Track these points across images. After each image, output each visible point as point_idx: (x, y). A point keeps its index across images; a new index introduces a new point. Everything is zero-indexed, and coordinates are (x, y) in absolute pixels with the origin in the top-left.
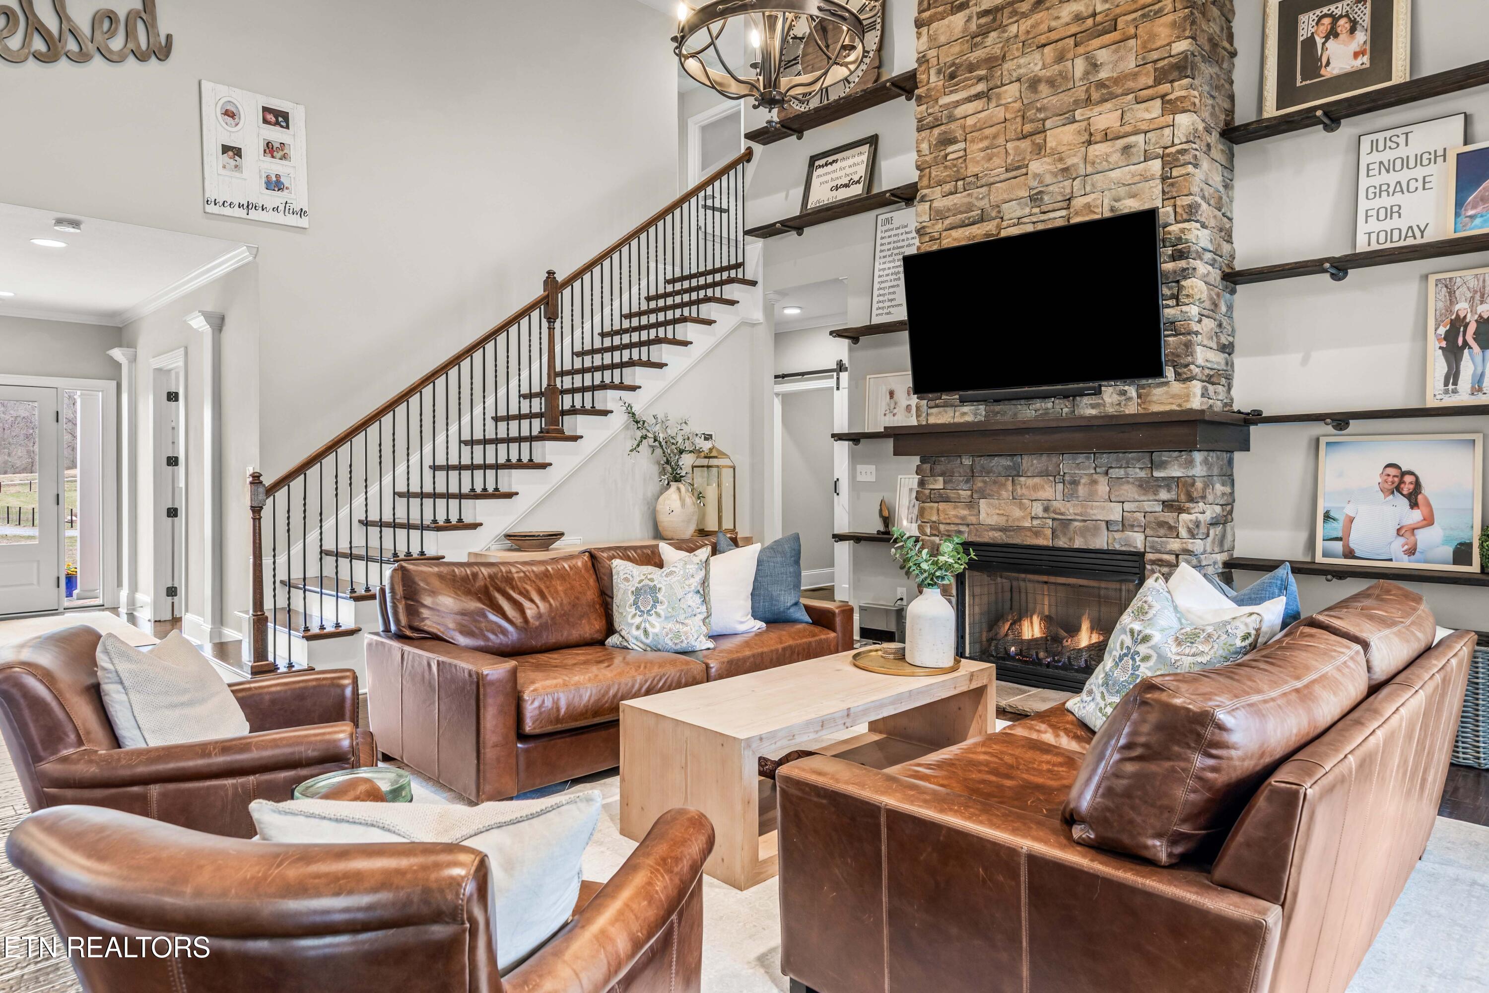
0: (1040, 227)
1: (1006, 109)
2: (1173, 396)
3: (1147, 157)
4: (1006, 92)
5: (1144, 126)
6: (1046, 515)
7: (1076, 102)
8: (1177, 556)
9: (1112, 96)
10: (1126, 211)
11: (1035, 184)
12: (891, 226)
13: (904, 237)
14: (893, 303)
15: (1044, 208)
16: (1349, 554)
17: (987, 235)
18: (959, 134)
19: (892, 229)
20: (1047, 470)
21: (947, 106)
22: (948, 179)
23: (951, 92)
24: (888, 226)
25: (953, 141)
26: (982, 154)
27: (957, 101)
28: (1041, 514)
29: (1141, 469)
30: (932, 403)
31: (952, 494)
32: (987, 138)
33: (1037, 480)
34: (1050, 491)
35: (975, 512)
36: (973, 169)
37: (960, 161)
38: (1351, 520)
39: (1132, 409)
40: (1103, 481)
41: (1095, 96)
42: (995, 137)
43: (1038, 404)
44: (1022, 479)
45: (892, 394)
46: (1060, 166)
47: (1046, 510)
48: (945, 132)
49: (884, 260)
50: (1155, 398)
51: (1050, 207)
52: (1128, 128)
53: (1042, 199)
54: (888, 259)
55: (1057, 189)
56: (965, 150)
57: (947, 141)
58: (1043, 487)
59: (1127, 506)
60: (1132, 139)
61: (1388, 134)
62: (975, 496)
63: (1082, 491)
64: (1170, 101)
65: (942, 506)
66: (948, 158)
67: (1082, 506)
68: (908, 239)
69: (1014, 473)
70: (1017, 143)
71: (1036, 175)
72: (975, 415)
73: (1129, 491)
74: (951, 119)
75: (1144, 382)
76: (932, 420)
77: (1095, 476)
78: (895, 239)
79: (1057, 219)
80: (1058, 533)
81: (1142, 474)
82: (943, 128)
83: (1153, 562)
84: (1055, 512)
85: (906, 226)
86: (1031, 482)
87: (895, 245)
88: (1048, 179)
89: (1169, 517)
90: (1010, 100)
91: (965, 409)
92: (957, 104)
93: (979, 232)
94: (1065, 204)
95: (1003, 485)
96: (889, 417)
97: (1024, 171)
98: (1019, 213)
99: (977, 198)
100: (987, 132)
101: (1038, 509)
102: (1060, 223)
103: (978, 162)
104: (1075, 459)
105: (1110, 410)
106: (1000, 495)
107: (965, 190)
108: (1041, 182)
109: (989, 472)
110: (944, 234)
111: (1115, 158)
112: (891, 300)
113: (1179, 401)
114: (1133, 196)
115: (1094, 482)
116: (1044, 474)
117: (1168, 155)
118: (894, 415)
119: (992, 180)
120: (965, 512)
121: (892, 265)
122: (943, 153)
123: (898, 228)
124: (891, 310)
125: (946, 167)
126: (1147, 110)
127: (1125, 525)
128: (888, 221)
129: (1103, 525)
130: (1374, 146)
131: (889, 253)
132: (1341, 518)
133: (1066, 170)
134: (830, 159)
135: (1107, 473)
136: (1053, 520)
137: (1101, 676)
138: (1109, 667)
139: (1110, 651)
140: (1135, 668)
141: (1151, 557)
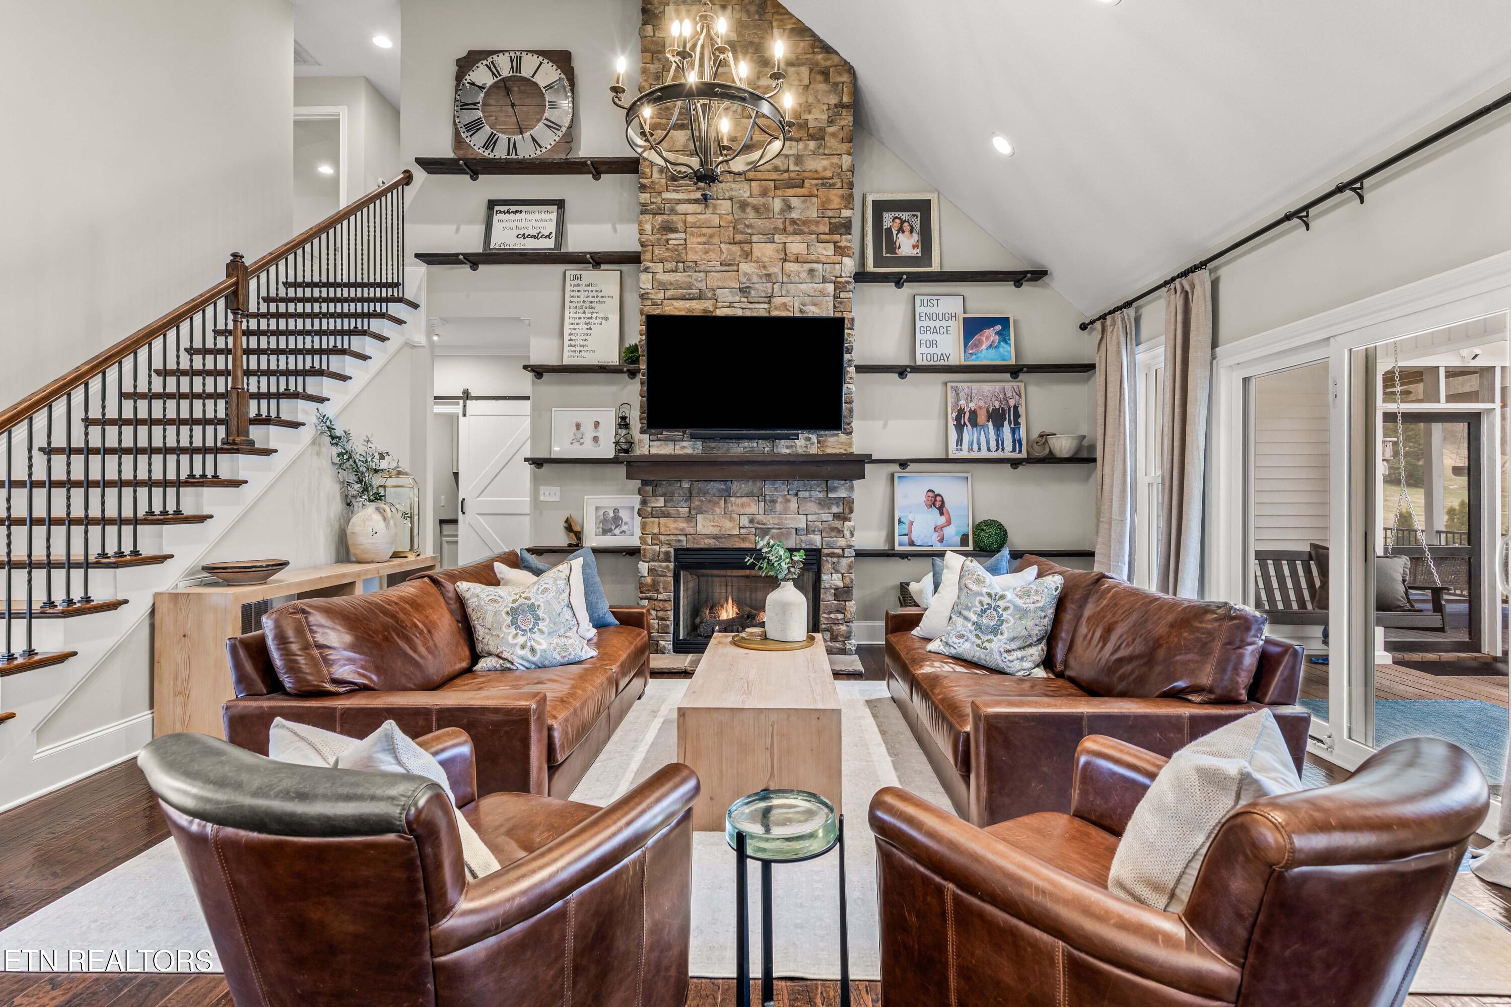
0: (748, 313)
1: (721, 218)
2: (842, 444)
3: (824, 281)
4: (721, 205)
5: (824, 259)
6: (751, 525)
7: (775, 228)
8: (843, 550)
9: (802, 233)
10: (810, 315)
11: (745, 280)
12: (580, 283)
13: (594, 294)
14: (585, 348)
15: (751, 299)
16: (912, 544)
17: (705, 311)
18: (680, 226)
19: (582, 285)
20: (752, 492)
21: (670, 201)
22: (670, 259)
23: (674, 191)
24: (576, 282)
25: (674, 230)
26: (701, 247)
27: (679, 200)
28: (747, 524)
29: (820, 492)
30: (654, 437)
31: (672, 511)
32: (704, 235)
33: (745, 499)
34: (754, 508)
35: (693, 524)
36: (691, 257)
37: (681, 247)
38: (912, 523)
39: (813, 450)
40: (794, 500)
41: (789, 228)
42: (711, 236)
43: (746, 443)
44: (732, 499)
45: (578, 426)
46: (764, 272)
47: (751, 521)
48: (667, 221)
49: (575, 310)
50: (829, 444)
51: (756, 300)
52: (813, 258)
53: (749, 292)
54: (578, 310)
55: (761, 288)
56: (685, 240)
57: (668, 228)
58: (749, 505)
59: (810, 518)
60: (815, 266)
61: (929, 297)
62: (693, 512)
63: (779, 507)
64: (840, 247)
65: (662, 520)
66: (670, 242)
67: (778, 518)
68: (598, 297)
69: (726, 494)
70: (730, 246)
71: (745, 274)
72: (694, 448)
73: (812, 507)
74: (673, 211)
75: (823, 432)
76: (654, 451)
77: (788, 497)
78: (586, 294)
79: (760, 310)
81: (821, 495)
82: (665, 217)
83: (828, 555)
84: (758, 523)
85: (596, 285)
86: (739, 501)
87: (586, 299)
88: (755, 279)
89: (838, 524)
90: (724, 212)
91: (685, 444)
92: (679, 202)
93: (697, 306)
94: (767, 300)
95: (716, 504)
96: (576, 446)
97: (735, 268)
98: (731, 299)
99: (696, 280)
100: (705, 231)
101: (745, 521)
102: (763, 314)
103: (697, 252)
104: (774, 484)
105: (800, 451)
106: (714, 511)
107: (685, 271)
108: (749, 280)
109: (706, 493)
110: (666, 302)
111: (804, 275)
112: (584, 346)
113: (845, 447)
114: (815, 305)
115: (788, 501)
116: (750, 495)
117: (839, 283)
118: (582, 444)
119: (708, 269)
120: (683, 525)
121: (582, 316)
122: (665, 237)
123: (588, 286)
124: (584, 354)
125: (667, 249)
126: (824, 248)
127: (809, 530)
128: (577, 277)
129: (794, 531)
130: (922, 301)
131: (580, 305)
132: (907, 522)
133: (769, 275)
134: (513, 208)
135: (796, 495)
136: (756, 528)
137: (969, 625)
138: (974, 618)
139: (968, 608)
140: (1000, 616)
141: (825, 551)
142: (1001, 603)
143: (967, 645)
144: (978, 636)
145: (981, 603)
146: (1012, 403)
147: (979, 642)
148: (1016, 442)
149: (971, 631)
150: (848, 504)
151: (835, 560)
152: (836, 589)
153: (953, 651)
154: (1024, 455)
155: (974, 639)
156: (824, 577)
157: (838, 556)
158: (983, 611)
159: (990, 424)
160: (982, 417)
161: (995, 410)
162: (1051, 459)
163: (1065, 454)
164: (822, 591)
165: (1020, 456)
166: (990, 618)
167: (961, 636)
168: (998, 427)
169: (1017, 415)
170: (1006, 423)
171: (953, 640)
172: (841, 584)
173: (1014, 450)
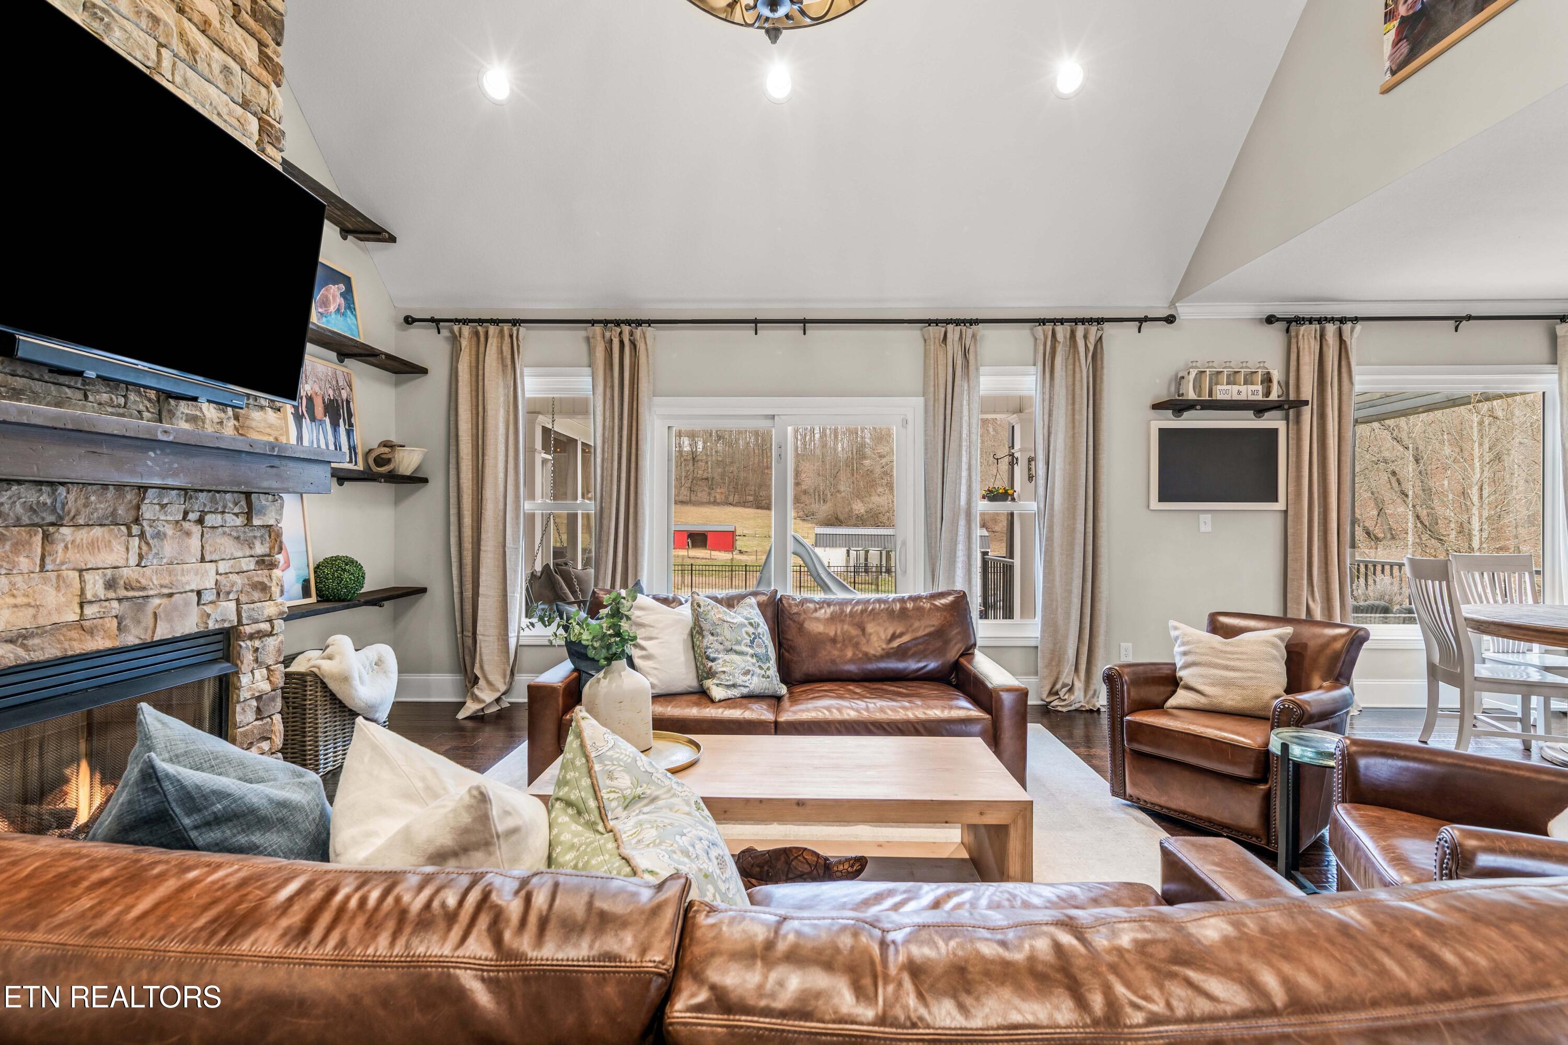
2: (271, 426)
3: (244, 104)
5: (245, 62)
6: (111, 595)
20: (114, 513)
28: (102, 593)
29: (236, 515)
33: (97, 531)
34: (115, 552)
40: (196, 530)
44: (63, 530)
47: (110, 585)
50: (254, 424)
55: (134, 37)
58: (108, 545)
59: (223, 567)
60: (231, 63)
63: (167, 549)
64: (268, 60)
67: (170, 573)
69: (50, 519)
73: (225, 545)
77: (186, 525)
80: (127, 622)
81: (239, 521)
83: (251, 637)
84: (127, 586)
86: (81, 536)
88: (125, 11)
89: (261, 576)
95: (22, 545)
101: (95, 585)
104: (160, 497)
105: (209, 430)
106: (14, 564)
111: (214, 72)
113: (276, 433)
115: (187, 534)
116: (110, 521)
117: (270, 127)
126: (244, 44)
127: (219, 592)
129: (194, 597)
133: (153, 20)
135: (200, 521)
136: (120, 600)
137: (749, 658)
138: (751, 651)
139: (738, 643)
141: (248, 630)
143: (755, 679)
144: (760, 667)
145: (747, 633)
146: (344, 394)
147: (763, 672)
148: (353, 449)
149: (754, 665)
150: (273, 534)
151: (257, 643)
152: (259, 698)
153: (745, 691)
154: (360, 467)
155: (758, 671)
156: (245, 680)
157: (261, 635)
158: (752, 642)
159: (327, 420)
160: (319, 410)
161: (330, 400)
162: (394, 478)
163: (408, 473)
164: (238, 708)
165: (356, 468)
166: (759, 646)
167: (747, 673)
168: (335, 425)
169: (350, 415)
170: (341, 421)
171: (740, 680)
172: (266, 687)
173: (351, 461)
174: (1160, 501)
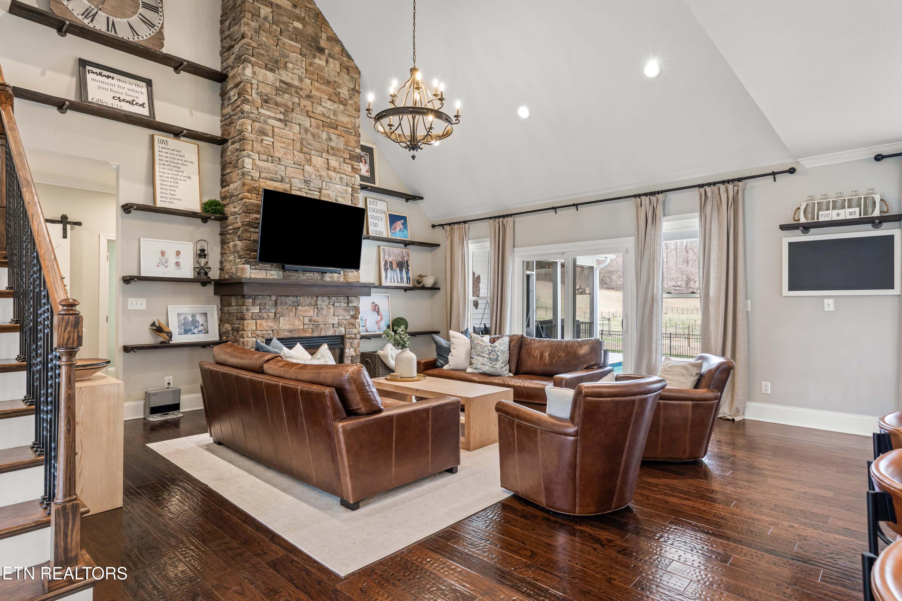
0: (309, 196)
1: (294, 135)
2: (355, 277)
3: (347, 185)
4: (294, 127)
5: (348, 174)
6: (310, 323)
7: (323, 149)
8: (355, 335)
9: (336, 155)
10: (340, 203)
11: (307, 176)
12: (167, 147)
13: (178, 157)
14: (174, 197)
15: (310, 188)
16: (367, 331)
17: (285, 190)
18: (270, 133)
19: (168, 149)
20: (311, 303)
21: (264, 115)
22: (263, 153)
23: (267, 109)
24: (163, 145)
25: (265, 134)
26: (282, 150)
27: (270, 116)
28: (308, 323)
29: (345, 303)
30: (253, 267)
31: (265, 315)
32: (284, 143)
33: (307, 307)
34: (311, 312)
35: (277, 323)
36: (277, 154)
37: (270, 146)
38: (366, 320)
39: (342, 280)
40: (332, 307)
41: (330, 151)
42: (288, 145)
43: (308, 274)
44: (300, 307)
45: (163, 253)
46: (319, 174)
47: (310, 321)
48: (262, 128)
49: (164, 167)
51: (313, 189)
52: (343, 171)
53: (310, 184)
54: (167, 167)
55: (316, 183)
56: (273, 142)
57: (263, 132)
58: (309, 311)
59: (340, 318)
60: (343, 176)
61: (373, 200)
62: (278, 316)
63: (324, 312)
64: (355, 168)
65: (258, 321)
66: (264, 142)
67: (325, 318)
68: (181, 160)
69: (297, 304)
70: (299, 154)
71: (308, 172)
72: (278, 276)
73: (342, 312)
74: (265, 122)
75: (346, 270)
76: (253, 276)
77: (329, 306)
78: (172, 156)
79: (315, 195)
80: (314, 330)
81: (345, 305)
82: (260, 124)
83: (349, 338)
84: (314, 321)
85: (180, 151)
86: (304, 308)
87: (172, 160)
88: (313, 177)
89: (353, 321)
90: (295, 131)
91: (273, 272)
92: (270, 117)
93: (280, 186)
94: (319, 190)
95: (291, 311)
96: (162, 268)
97: (302, 168)
98: (299, 186)
99: (280, 170)
100: (285, 140)
101: (307, 320)
102: (317, 197)
103: (280, 152)
104: (322, 299)
105: (336, 279)
106: (289, 315)
107: (272, 162)
108: (310, 176)
109: (286, 303)
110: (261, 180)
111: (338, 180)
112: (173, 195)
114: (342, 198)
115: (330, 308)
116: (310, 305)
117: (355, 188)
118: (166, 267)
119: (287, 164)
120: (271, 324)
121: (170, 172)
122: (260, 138)
123: (174, 150)
124: (173, 201)
125: (262, 146)
126: (347, 167)
127: (339, 325)
128: (163, 142)
129: (332, 325)
130: (370, 201)
131: (168, 163)
132: (364, 319)
133: (321, 176)
134: (107, 73)
135: (333, 305)
136: (312, 325)
137: (486, 359)
138: (487, 356)
139: (483, 353)
140: (497, 354)
141: (348, 336)
142: (496, 349)
143: (487, 367)
144: (491, 363)
145: (488, 350)
146: (406, 259)
147: (492, 365)
148: (408, 278)
149: (487, 362)
150: (357, 309)
151: (351, 341)
152: (352, 357)
153: (481, 371)
154: (411, 285)
155: (489, 364)
156: (347, 351)
157: (353, 339)
158: (490, 353)
159: (398, 269)
160: (395, 265)
161: (399, 262)
162: (423, 288)
163: (430, 286)
164: (345, 359)
165: (409, 286)
166: (493, 355)
167: (483, 364)
168: (401, 271)
169: (408, 266)
170: (404, 269)
171: (479, 366)
172: (354, 354)
173: (407, 283)
174: (789, 290)
